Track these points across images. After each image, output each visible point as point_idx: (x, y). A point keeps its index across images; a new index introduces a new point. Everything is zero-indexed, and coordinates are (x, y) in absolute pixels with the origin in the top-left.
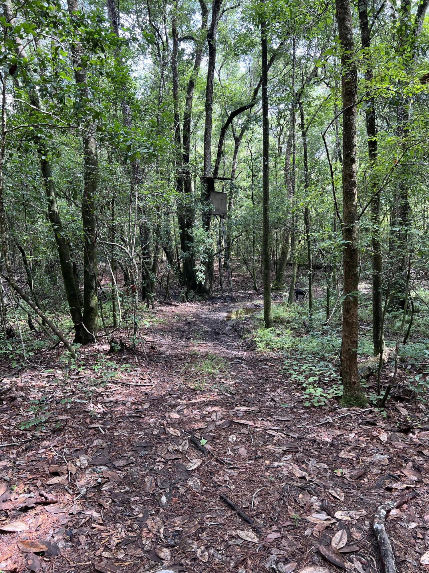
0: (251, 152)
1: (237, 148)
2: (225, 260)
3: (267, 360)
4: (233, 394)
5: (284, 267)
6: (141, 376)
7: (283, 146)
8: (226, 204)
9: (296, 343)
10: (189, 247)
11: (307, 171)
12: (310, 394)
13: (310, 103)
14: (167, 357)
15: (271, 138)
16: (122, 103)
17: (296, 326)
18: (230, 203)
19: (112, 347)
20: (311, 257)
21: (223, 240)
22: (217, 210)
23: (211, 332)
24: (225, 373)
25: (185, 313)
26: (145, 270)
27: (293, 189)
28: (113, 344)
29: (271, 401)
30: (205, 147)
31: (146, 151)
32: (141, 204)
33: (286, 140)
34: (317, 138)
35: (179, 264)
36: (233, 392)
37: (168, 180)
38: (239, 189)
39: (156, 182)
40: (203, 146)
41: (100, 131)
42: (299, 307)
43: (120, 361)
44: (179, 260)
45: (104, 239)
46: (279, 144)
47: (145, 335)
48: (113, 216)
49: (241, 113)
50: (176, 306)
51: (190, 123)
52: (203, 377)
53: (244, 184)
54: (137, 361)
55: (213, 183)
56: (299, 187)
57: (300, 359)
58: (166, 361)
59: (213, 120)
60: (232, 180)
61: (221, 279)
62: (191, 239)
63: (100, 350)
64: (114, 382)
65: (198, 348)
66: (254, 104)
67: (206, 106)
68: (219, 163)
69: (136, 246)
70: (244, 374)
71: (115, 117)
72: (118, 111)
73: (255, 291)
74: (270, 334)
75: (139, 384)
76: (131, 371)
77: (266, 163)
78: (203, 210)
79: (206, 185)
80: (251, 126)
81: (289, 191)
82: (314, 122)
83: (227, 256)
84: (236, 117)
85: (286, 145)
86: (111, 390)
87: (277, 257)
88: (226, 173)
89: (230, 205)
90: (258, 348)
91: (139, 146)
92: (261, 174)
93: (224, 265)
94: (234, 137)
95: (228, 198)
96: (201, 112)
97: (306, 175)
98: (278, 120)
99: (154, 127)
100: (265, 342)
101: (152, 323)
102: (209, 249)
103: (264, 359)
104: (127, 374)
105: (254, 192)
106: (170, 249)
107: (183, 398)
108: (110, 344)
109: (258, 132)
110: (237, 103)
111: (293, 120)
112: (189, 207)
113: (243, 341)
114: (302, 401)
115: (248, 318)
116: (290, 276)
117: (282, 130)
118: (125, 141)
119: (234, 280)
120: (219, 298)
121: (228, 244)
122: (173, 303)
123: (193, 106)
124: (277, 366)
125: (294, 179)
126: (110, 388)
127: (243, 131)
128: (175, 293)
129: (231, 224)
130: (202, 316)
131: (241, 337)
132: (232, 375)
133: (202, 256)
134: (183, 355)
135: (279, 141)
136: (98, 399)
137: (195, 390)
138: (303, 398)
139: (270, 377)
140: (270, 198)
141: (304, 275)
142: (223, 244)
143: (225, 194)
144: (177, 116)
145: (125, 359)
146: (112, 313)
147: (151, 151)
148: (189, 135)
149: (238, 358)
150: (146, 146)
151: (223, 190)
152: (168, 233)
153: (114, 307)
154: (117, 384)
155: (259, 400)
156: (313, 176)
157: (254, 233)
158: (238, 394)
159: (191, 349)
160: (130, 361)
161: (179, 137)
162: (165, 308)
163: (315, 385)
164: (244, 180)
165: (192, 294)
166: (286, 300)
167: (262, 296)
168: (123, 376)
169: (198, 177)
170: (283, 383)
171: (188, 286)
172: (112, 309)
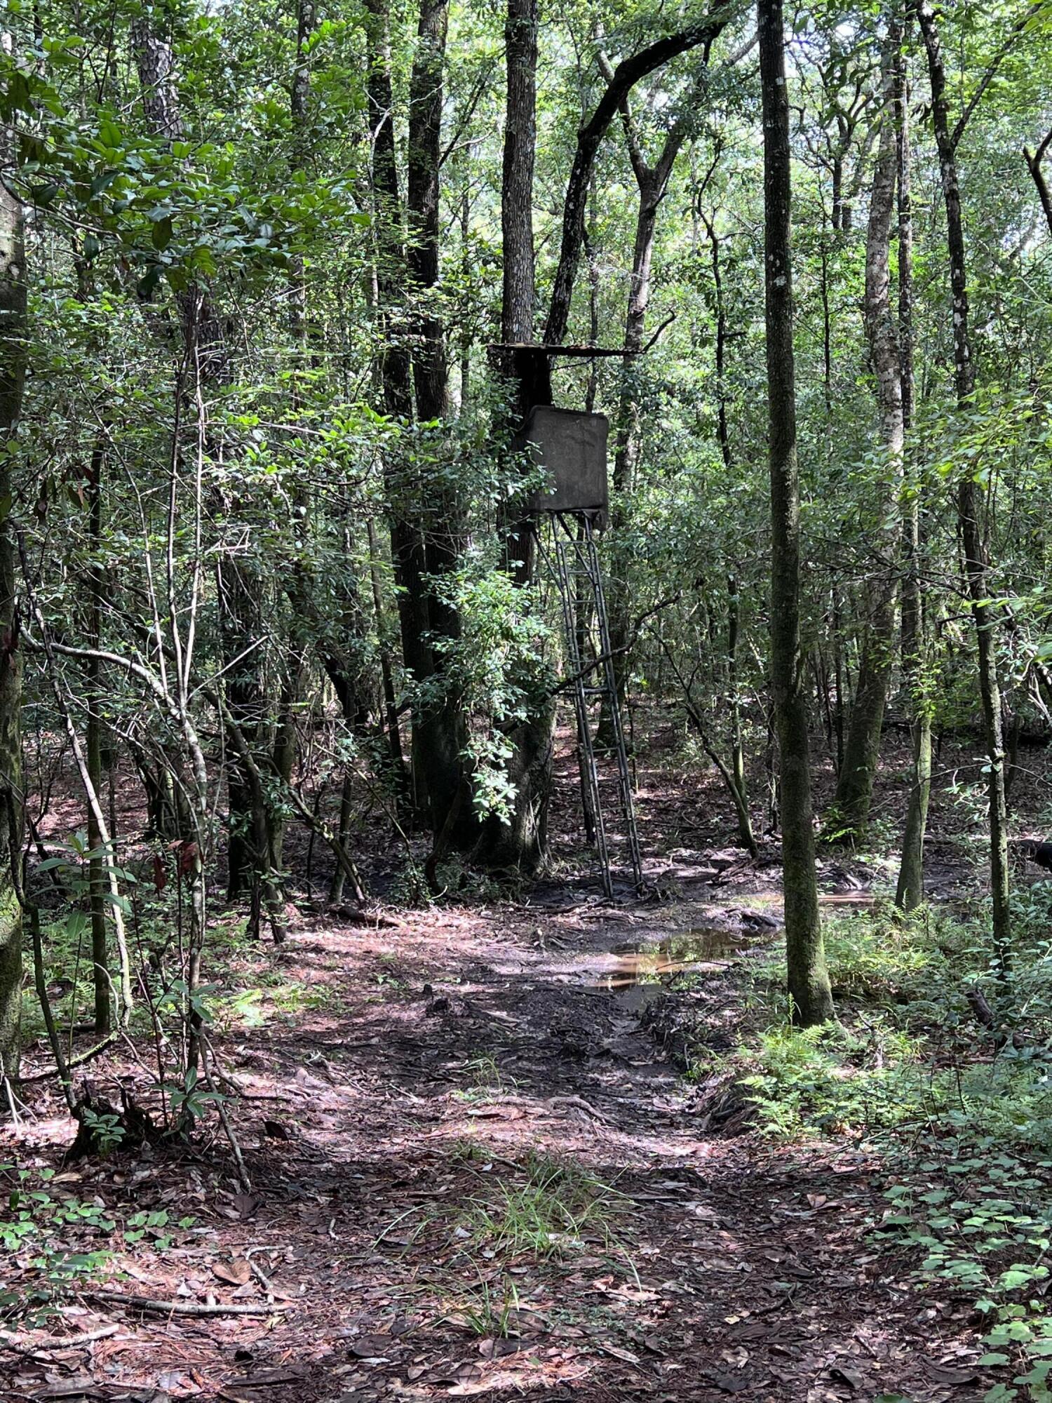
0: (710, 233)
1: (647, 214)
2: (603, 713)
3: (805, 1181)
4: (649, 1350)
5: (874, 741)
6: (221, 1270)
7: (854, 203)
8: (604, 462)
9: (940, 1098)
10: (438, 655)
11: (963, 312)
12: (1012, 1348)
13: (970, 15)
14: (342, 1172)
15: (799, 172)
16: (139, 32)
17: (938, 1014)
18: (621, 457)
19: (84, 1131)
20: (996, 698)
21: (595, 621)
22: (565, 489)
23: (545, 1045)
24: (610, 1249)
25: (425, 957)
26: (243, 763)
27: (906, 393)
28: (91, 1117)
29: (828, 1384)
30: (505, 218)
31: (239, 242)
32: (222, 473)
33: (868, 178)
34: (1004, 165)
35: (395, 733)
36: (652, 1344)
37: (345, 363)
38: (664, 397)
39: (287, 375)
40: (498, 210)
41: (33, 159)
42: (949, 922)
43: (121, 1194)
44: (393, 714)
45: (56, 632)
46: (837, 196)
47: (240, 1065)
48: (94, 527)
49: (664, 61)
50: (383, 924)
51: (438, 110)
52: (507, 1269)
53: (687, 373)
54: (201, 1194)
55: (546, 370)
56: (932, 384)
57: (962, 1175)
58: (334, 1192)
59: (539, 94)
60: (629, 356)
61: (585, 801)
62: (448, 621)
63: (31, 1143)
64: (91, 1302)
65: (486, 1128)
66: (723, 24)
67: (507, 36)
68: (569, 282)
69: (199, 660)
70: (701, 1251)
71: (104, 90)
72: (122, 67)
73: (743, 852)
74: (818, 1058)
75: (211, 1306)
76: (173, 1244)
77: (780, 282)
78: (503, 491)
79: (513, 383)
80: (711, 119)
81: (886, 404)
82: (990, 97)
83: (612, 693)
84: (641, 81)
85: (868, 198)
86: (81, 1337)
87: (840, 694)
88: (601, 325)
89: (621, 467)
90: (763, 1122)
91: (210, 221)
92: (759, 327)
93: (600, 733)
94: (637, 168)
95: (613, 434)
96: (489, 63)
97: (960, 331)
98: (831, 91)
99: (278, 135)
100: (796, 1094)
101: (270, 1010)
102: (529, 665)
103: (790, 1176)
104: (153, 1258)
105: (730, 408)
106: (353, 668)
107: (415, 1372)
108: (76, 1114)
109: (740, 146)
110: (649, 22)
111: (897, 90)
112: (437, 481)
113: (691, 1090)
114: (975, 1383)
115: (713, 976)
116: (898, 783)
117: (846, 134)
118: (147, 203)
119: (646, 801)
120: (581, 884)
121: (616, 638)
122: (369, 913)
123: (451, 36)
124: (856, 1213)
125: (908, 346)
126: (75, 1329)
127: (674, 141)
128: (379, 865)
129: (629, 550)
130: (504, 970)
131: (681, 1068)
132: (640, 1258)
133: (498, 697)
134: (413, 1161)
135: (837, 182)
136: (18, 1381)
137: (470, 1335)
138: (980, 1368)
139: (827, 1265)
140: (803, 431)
141: (968, 778)
142: (595, 638)
143: (601, 416)
144: (378, 84)
145: (144, 1186)
146: (87, 964)
147: (260, 243)
148: (436, 165)
149: (673, 1175)
150: (240, 222)
151: (589, 401)
152: (346, 595)
153: (99, 936)
154: (107, 1310)
155: (775, 1381)
156: (990, 332)
157: (732, 588)
158: (674, 1353)
159: (453, 1131)
160: (169, 1194)
161: (392, 174)
162: (328, 938)
163: (1034, 1303)
164: (683, 357)
165: (454, 869)
166: (884, 891)
167: (775, 873)
168: (134, 1270)
169: (477, 345)
170: (880, 1295)
171: (437, 834)
172: (89, 945)
